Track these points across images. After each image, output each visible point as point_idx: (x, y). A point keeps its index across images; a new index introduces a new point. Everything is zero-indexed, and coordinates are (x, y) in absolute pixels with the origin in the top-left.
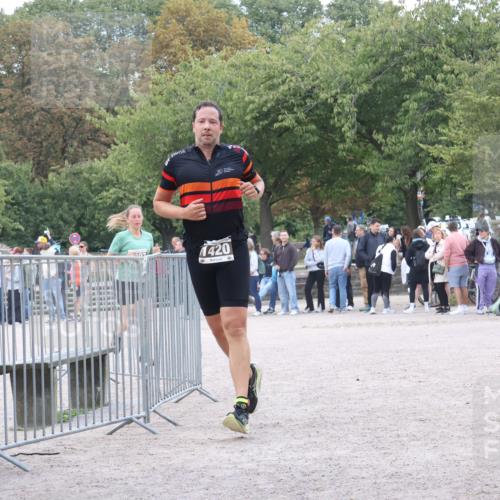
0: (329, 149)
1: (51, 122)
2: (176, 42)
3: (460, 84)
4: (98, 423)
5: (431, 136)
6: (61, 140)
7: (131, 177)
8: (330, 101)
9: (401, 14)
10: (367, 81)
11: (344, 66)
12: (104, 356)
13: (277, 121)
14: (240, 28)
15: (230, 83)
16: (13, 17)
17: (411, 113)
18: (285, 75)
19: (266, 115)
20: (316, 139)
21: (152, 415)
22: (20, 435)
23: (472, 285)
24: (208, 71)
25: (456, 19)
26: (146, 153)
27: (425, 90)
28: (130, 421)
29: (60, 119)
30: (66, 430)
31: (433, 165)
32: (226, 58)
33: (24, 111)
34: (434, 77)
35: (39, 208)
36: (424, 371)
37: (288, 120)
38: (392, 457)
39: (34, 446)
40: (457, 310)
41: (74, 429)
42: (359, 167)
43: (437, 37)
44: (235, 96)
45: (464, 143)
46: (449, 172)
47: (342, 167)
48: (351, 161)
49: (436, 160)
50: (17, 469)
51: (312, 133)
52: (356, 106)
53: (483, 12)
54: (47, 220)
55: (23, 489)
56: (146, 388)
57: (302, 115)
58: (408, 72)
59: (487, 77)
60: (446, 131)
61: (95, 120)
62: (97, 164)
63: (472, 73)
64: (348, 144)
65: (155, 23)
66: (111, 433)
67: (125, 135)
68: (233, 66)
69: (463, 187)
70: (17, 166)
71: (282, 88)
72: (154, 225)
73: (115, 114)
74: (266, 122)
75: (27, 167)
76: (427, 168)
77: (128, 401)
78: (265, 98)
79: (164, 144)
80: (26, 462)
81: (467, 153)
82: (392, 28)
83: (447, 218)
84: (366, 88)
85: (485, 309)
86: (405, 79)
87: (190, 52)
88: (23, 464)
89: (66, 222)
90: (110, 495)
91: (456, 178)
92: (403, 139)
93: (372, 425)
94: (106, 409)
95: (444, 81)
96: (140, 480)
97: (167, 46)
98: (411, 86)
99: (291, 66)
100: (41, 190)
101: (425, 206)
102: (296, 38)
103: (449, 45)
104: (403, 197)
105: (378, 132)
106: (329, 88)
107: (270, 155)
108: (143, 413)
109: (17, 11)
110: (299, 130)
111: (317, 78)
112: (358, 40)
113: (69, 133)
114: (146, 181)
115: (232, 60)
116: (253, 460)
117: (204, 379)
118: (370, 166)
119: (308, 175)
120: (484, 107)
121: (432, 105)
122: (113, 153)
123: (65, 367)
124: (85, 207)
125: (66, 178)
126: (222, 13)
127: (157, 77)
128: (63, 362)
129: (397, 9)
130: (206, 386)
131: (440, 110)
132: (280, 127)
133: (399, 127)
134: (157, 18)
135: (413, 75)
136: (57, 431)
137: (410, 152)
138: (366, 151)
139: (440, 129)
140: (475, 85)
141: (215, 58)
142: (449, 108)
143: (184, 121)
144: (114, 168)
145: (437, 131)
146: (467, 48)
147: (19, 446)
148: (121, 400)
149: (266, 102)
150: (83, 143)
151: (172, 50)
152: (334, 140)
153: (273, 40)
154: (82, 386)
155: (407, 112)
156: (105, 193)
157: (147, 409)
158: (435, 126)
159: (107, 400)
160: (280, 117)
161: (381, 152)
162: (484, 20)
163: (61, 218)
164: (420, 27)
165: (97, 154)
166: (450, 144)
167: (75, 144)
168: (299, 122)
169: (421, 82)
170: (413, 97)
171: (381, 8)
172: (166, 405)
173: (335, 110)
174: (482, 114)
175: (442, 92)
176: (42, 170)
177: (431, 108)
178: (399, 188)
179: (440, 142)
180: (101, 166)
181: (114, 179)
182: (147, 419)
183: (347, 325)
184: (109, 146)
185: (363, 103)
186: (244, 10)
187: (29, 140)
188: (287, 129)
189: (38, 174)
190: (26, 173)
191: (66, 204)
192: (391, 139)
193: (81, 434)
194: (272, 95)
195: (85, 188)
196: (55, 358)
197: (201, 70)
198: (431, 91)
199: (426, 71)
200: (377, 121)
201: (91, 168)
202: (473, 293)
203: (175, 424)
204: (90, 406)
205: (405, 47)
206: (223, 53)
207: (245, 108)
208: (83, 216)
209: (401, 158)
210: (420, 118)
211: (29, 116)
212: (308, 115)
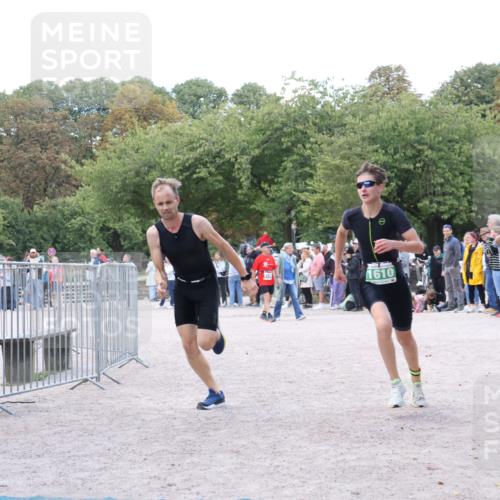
0: (231, 194)
1: (37, 170)
2: (127, 116)
3: (321, 151)
4: (63, 381)
5: (302, 186)
6: (43, 183)
7: (92, 209)
8: (233, 160)
9: (282, 102)
10: (258, 147)
11: (242, 136)
12: (69, 334)
13: (194, 173)
14: (172, 108)
15: (164, 146)
16: (12, 96)
17: (288, 170)
18: (201, 141)
19: (187, 169)
20: (222, 186)
21: (102, 376)
22: (8, 389)
23: (328, 289)
24: (147, 137)
25: (319, 107)
26: (103, 193)
27: (298, 154)
28: (86, 380)
29: (44, 168)
30: (40, 386)
31: (302, 207)
32: (161, 128)
33: (19, 161)
34: (304, 146)
35: (27, 230)
36: (293, 348)
37: (203, 173)
38: (269, 407)
39: (17, 396)
40: (318, 307)
41: (46, 385)
42: (252, 207)
43: (306, 119)
44: (166, 155)
45: (324, 191)
46: (313, 212)
47: (240, 206)
48: (247, 202)
49: (305, 203)
50: (4, 413)
51: (220, 182)
52: (251, 164)
53: (338, 102)
54: (32, 238)
55: (8, 426)
56: (98, 357)
57: (213, 169)
58: (286, 142)
59: (340, 146)
60: (311, 183)
61: (67, 169)
62: (69, 199)
63: (330, 144)
64: (245, 191)
65: (112, 102)
66: (72, 389)
67: (89, 180)
68: (165, 133)
69: (322, 222)
70: (12, 200)
71: (199, 150)
72: (108, 243)
73: (82, 165)
74: (188, 173)
75: (19, 200)
76: (299, 208)
77: (85, 367)
78: (187, 156)
79: (117, 187)
80: (11, 408)
81: (325, 199)
82: (276, 111)
83: (312, 243)
84: (257, 152)
85: (336, 306)
86: (284, 146)
87: (136, 123)
88: (8, 409)
89: (45, 240)
90: (70, 432)
91: (318, 216)
92: (282, 188)
93: (256, 386)
94: (69, 371)
95: (311, 148)
96: (92, 422)
97: (120, 119)
98: (288, 151)
99: (205, 135)
100: (29, 218)
101: (297, 234)
102: (210, 116)
103: (315, 124)
104: (282, 227)
105: (265, 182)
106: (232, 151)
107: (191, 196)
108: (95, 375)
109: (14, 92)
110: (211, 180)
111: (224, 144)
112: (252, 118)
113: (50, 178)
114: (103, 212)
115: (166, 129)
116: (172, 409)
117: (139, 352)
118: (259, 206)
119: (216, 211)
120: (337, 168)
121: (303, 165)
122: (80, 193)
123: (41, 341)
124: (60, 229)
125: (47, 209)
126: (159, 98)
127: (112, 139)
128: (39, 338)
129: (279, 99)
130: (140, 356)
131: (307, 169)
132: (198, 178)
133: (280, 179)
134: (114, 99)
135: (290, 144)
136: (34, 387)
137: (286, 197)
138: (256, 196)
139: (307, 182)
140: (331, 152)
141: (153, 128)
142: (313, 167)
143: (130, 171)
144: (81, 202)
145: (306, 184)
146: (326, 127)
147: (6, 396)
148: (80, 366)
149: (188, 159)
150: (59, 185)
151: (123, 122)
152: (235, 187)
153: (194, 116)
154: (52, 355)
155: (285, 169)
156: (73, 221)
157: (98, 372)
158: (304, 180)
159: (70, 366)
160: (198, 170)
161: (268, 196)
162: (338, 108)
163: (42, 238)
164: (295, 112)
165: (69, 192)
166: (314, 192)
167: (54, 185)
168: (210, 173)
169: (295, 149)
170: (290, 159)
171: (268, 96)
172: (112, 369)
173: (237, 166)
174: (336, 172)
175: (309, 156)
176: (29, 203)
177: (302, 167)
178: (279, 222)
179: (307, 191)
180: (72, 201)
181: (80, 210)
182: (98, 379)
183: (241, 316)
184: (77, 188)
185: (255, 162)
186: (174, 95)
187: (21, 182)
188: (202, 179)
189: (26, 206)
190: (18, 205)
191: (45, 228)
192: (274, 187)
193: (52, 389)
194: (193, 155)
195: (59, 216)
196: (34, 335)
197: (143, 136)
198: (302, 156)
199: (298, 141)
200: (265, 175)
201: (64, 202)
202: (328, 295)
203: (118, 383)
204: (58, 369)
205: (284, 125)
206: (159, 125)
207: (173, 163)
208: (58, 236)
209: (281, 200)
210: (294, 174)
211: (21, 165)
212: (217, 169)
